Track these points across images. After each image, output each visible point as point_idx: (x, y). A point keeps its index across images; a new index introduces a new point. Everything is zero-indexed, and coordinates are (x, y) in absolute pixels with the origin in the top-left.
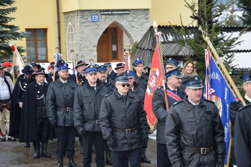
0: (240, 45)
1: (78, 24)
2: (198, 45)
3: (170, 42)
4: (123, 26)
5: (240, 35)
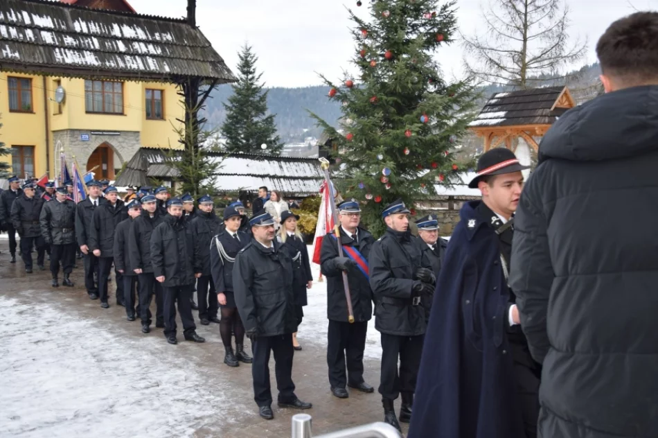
1: (67, 143)
3: (158, 163)
4: (113, 147)
5: (223, 160)
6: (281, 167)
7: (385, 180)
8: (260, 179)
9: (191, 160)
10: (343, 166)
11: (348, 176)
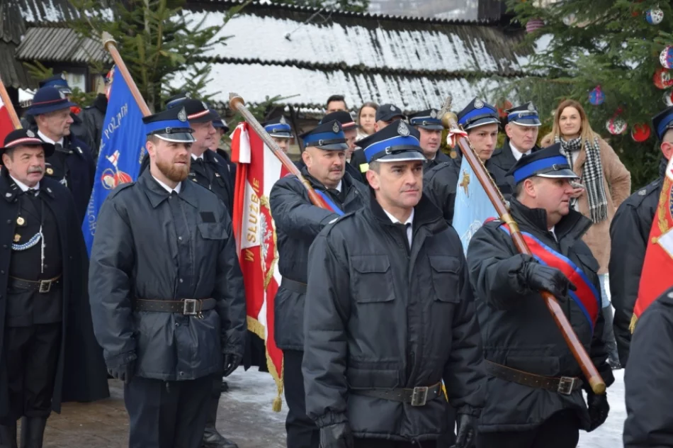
0: (225, 44)
2: (126, 37)
3: (51, 25)
5: (226, 20)
6: (376, 43)
7: (664, 80)
8: (319, 74)
9: (142, 18)
11: (557, 70)
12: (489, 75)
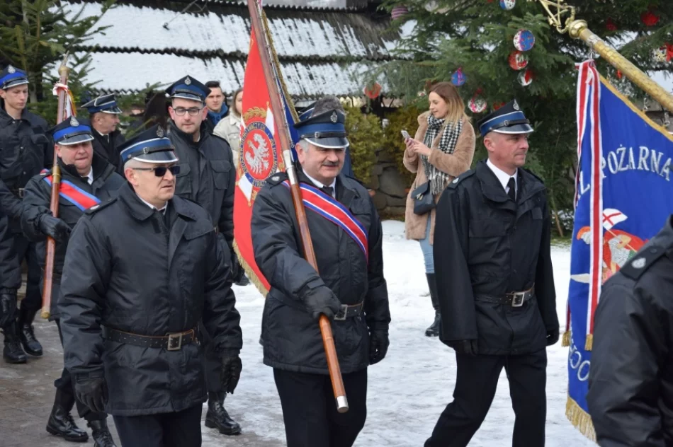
0: (104, 34)
2: (4, 28)
5: (104, 10)
7: (518, 62)
8: (198, 62)
9: (20, 9)
10: (409, 28)
11: (421, 53)
12: (358, 59)
